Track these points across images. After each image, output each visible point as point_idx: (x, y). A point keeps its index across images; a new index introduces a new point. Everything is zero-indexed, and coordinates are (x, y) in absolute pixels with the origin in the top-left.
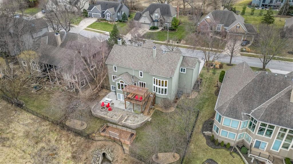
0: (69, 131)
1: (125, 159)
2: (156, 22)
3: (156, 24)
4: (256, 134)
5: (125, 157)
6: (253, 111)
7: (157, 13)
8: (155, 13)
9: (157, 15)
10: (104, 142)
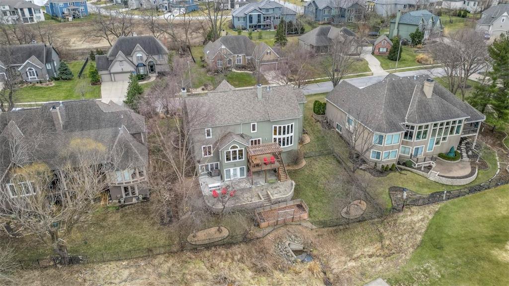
0: (211, 249)
1: (318, 235)
2: (142, 66)
3: (142, 71)
4: (415, 141)
5: (317, 233)
6: (406, 118)
7: (141, 52)
8: (136, 53)
9: (139, 55)
10: (275, 233)
